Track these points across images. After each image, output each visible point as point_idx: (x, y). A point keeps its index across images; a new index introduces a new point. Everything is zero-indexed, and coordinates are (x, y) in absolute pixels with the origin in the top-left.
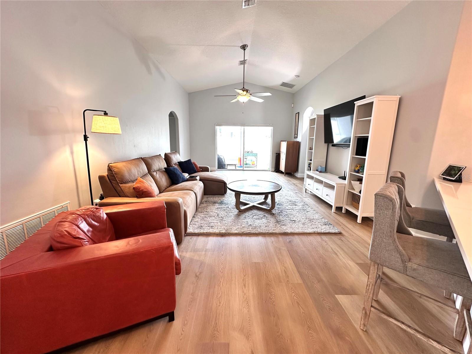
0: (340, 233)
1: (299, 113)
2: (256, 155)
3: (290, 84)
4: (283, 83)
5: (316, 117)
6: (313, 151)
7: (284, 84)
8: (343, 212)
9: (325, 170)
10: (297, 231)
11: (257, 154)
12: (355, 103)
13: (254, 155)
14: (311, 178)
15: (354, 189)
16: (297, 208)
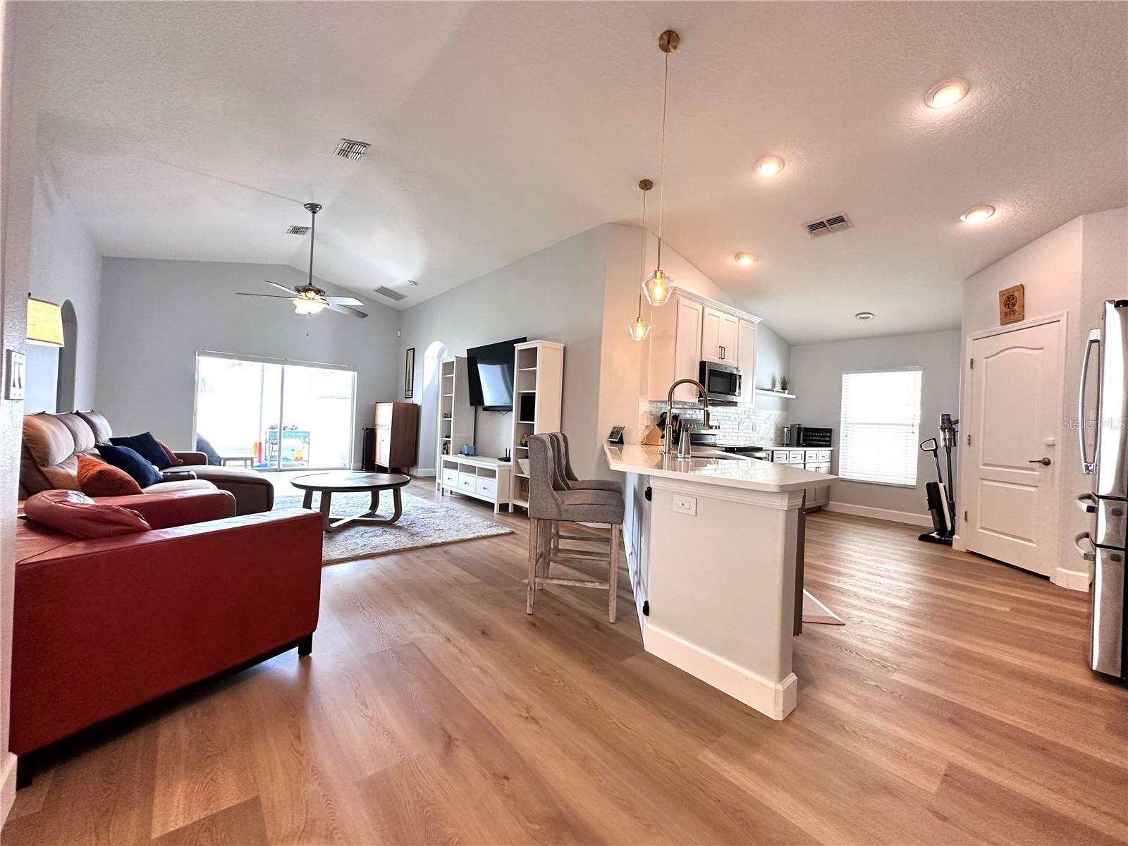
0: (512, 533)
1: (414, 349)
2: (306, 436)
3: (397, 293)
4: (383, 287)
5: (454, 360)
6: (452, 419)
7: (383, 291)
8: (510, 511)
9: (474, 452)
10: (450, 539)
11: (309, 433)
12: (515, 345)
13: (299, 434)
14: (453, 466)
15: (523, 473)
16: (438, 515)
